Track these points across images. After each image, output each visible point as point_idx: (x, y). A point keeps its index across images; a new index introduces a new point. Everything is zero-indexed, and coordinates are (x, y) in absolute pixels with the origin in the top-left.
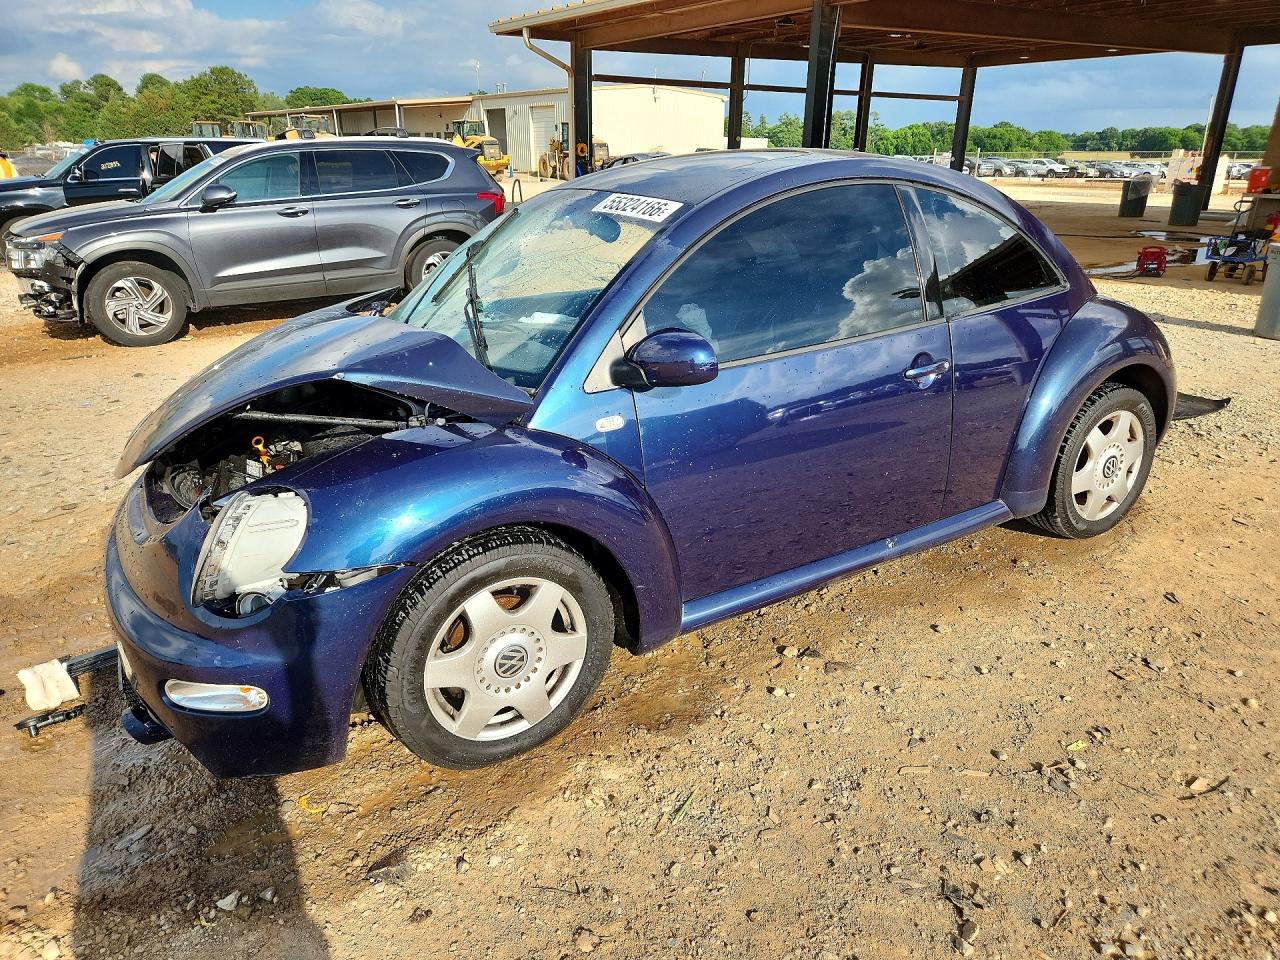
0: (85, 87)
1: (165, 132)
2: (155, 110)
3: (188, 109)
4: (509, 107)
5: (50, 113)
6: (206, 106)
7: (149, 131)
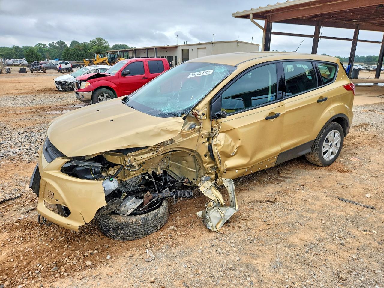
0: (56, 44)
1: (82, 57)
2: (79, 50)
3: (89, 50)
4: (190, 48)
5: (46, 51)
6: (94, 49)
7: (77, 56)
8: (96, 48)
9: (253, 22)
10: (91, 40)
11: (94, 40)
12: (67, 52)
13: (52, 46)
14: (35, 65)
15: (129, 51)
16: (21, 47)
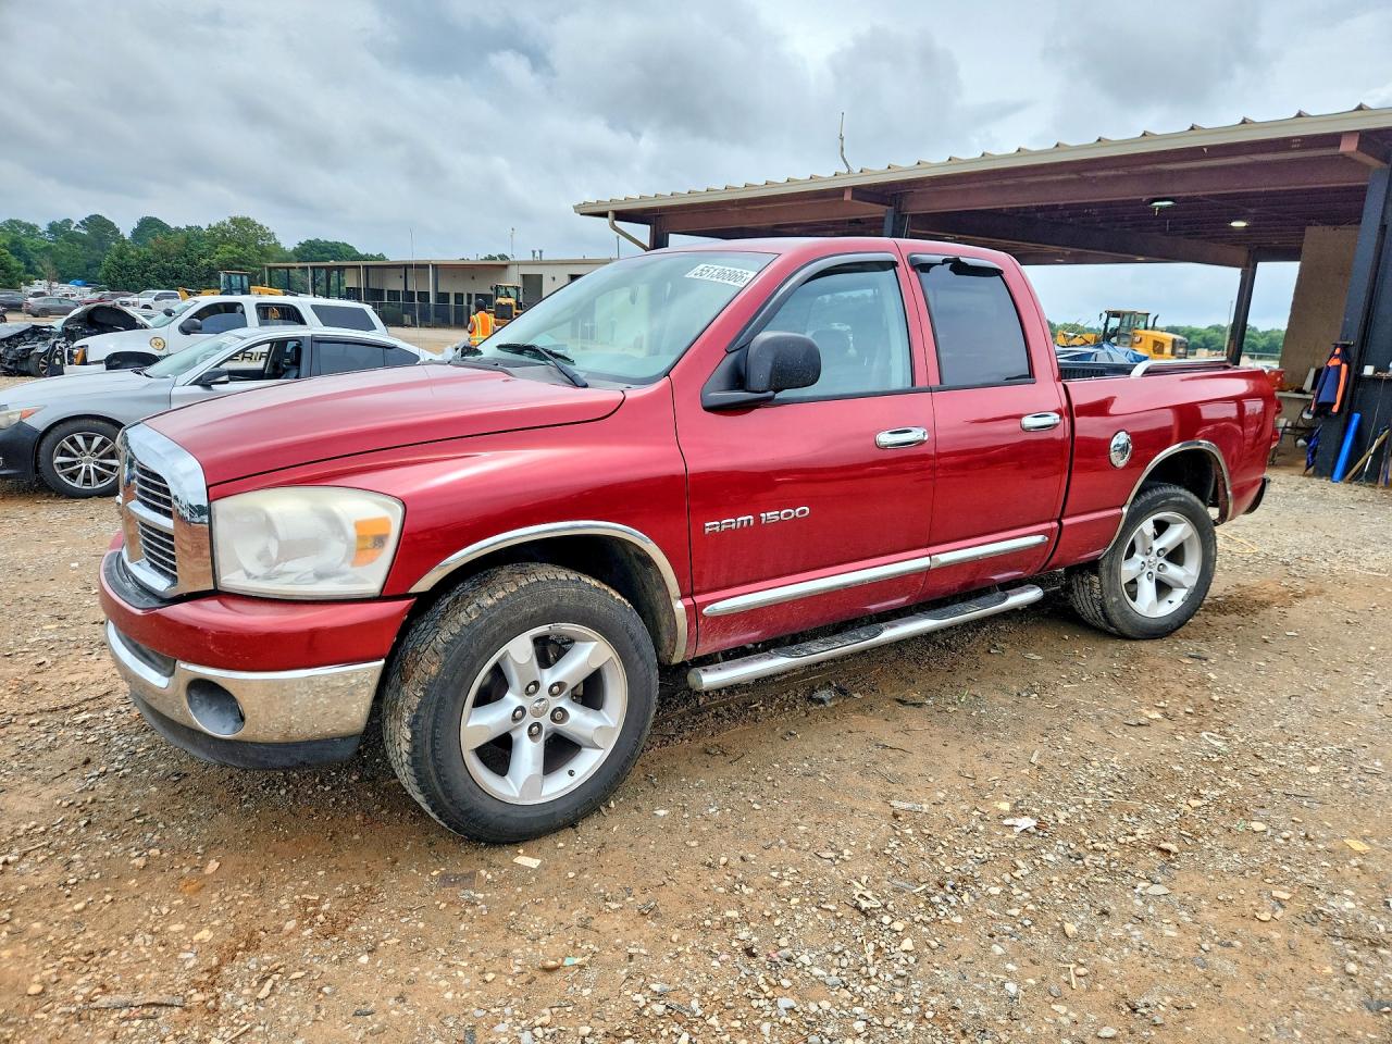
0: (78, 227)
1: (175, 278)
2: (165, 255)
3: (203, 256)
4: (547, 273)
5: (36, 251)
6: (223, 253)
7: (158, 276)
8: (231, 252)
9: (616, 230)
10: (214, 225)
11: (224, 224)
12: (122, 258)
13: (63, 232)
15: (347, 270)
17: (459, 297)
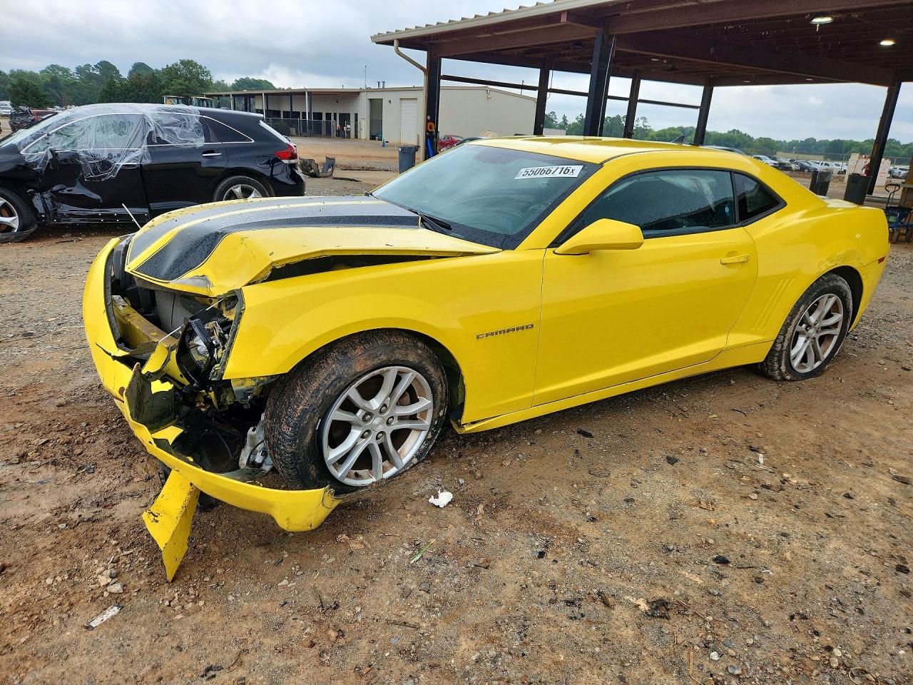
0: (93, 69)
4: (385, 97)
5: (69, 86)
6: (176, 86)
8: (181, 84)
9: (400, 54)
10: (169, 65)
11: (177, 65)
12: (111, 89)
13: (85, 73)
14: (22, 115)
15: (255, 96)
16: (5, 72)
17: (328, 115)
